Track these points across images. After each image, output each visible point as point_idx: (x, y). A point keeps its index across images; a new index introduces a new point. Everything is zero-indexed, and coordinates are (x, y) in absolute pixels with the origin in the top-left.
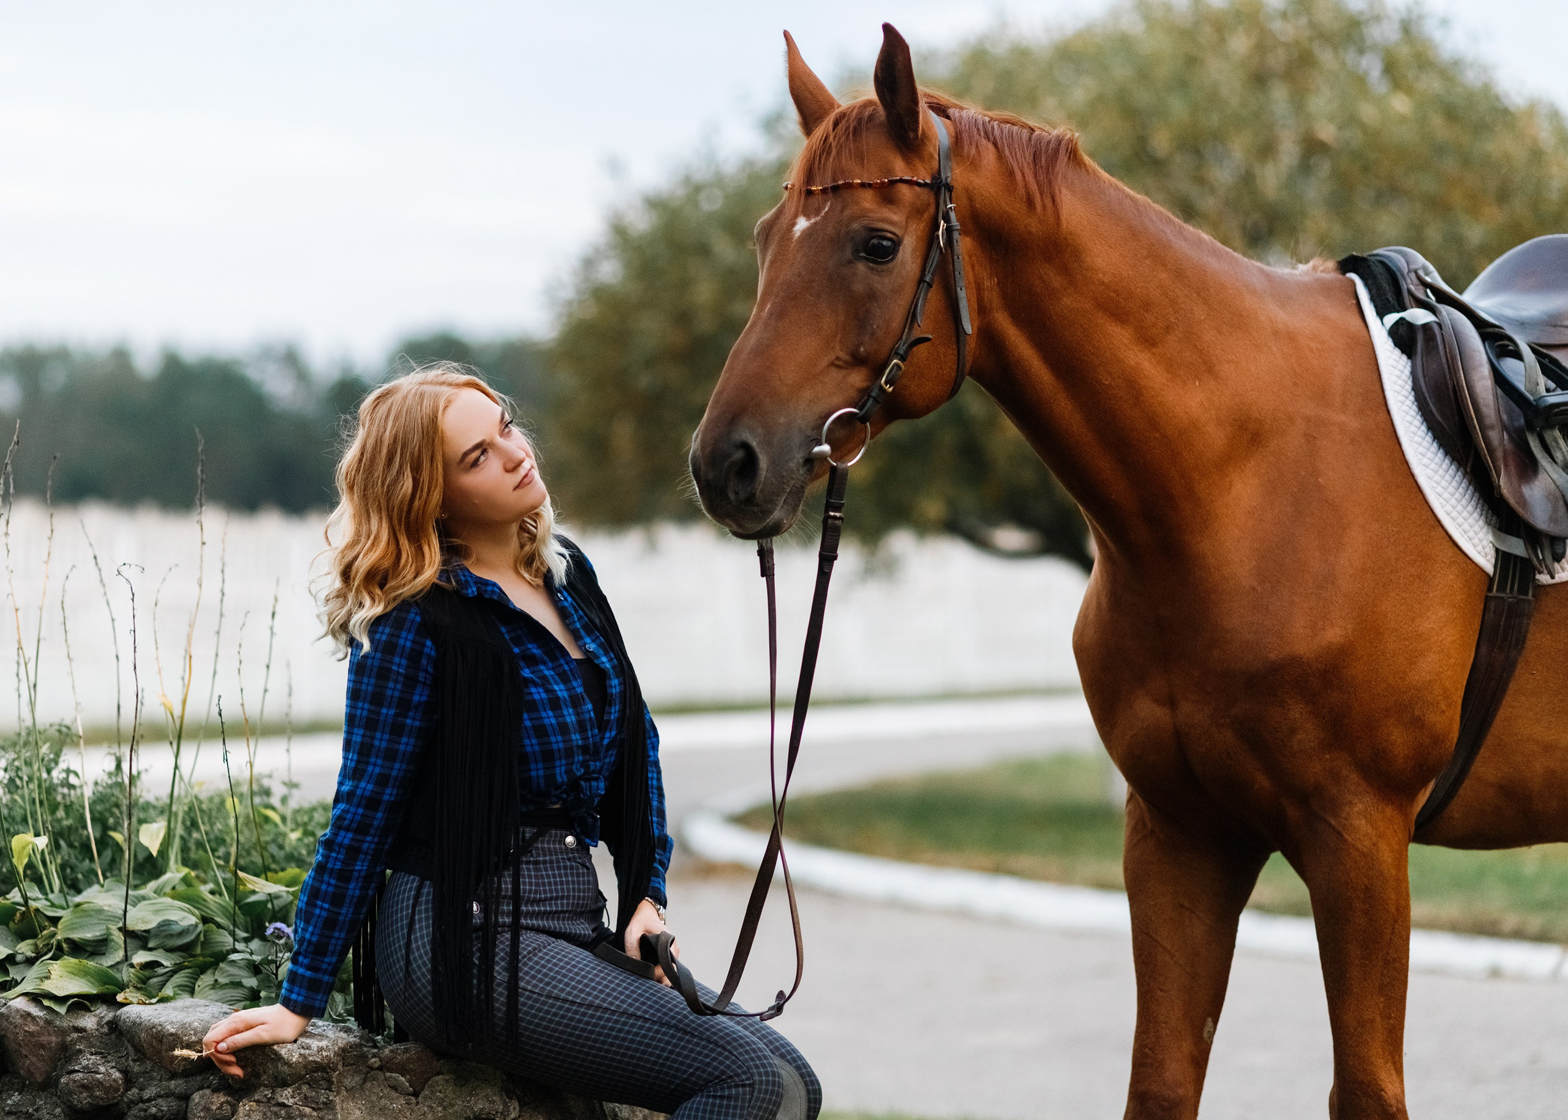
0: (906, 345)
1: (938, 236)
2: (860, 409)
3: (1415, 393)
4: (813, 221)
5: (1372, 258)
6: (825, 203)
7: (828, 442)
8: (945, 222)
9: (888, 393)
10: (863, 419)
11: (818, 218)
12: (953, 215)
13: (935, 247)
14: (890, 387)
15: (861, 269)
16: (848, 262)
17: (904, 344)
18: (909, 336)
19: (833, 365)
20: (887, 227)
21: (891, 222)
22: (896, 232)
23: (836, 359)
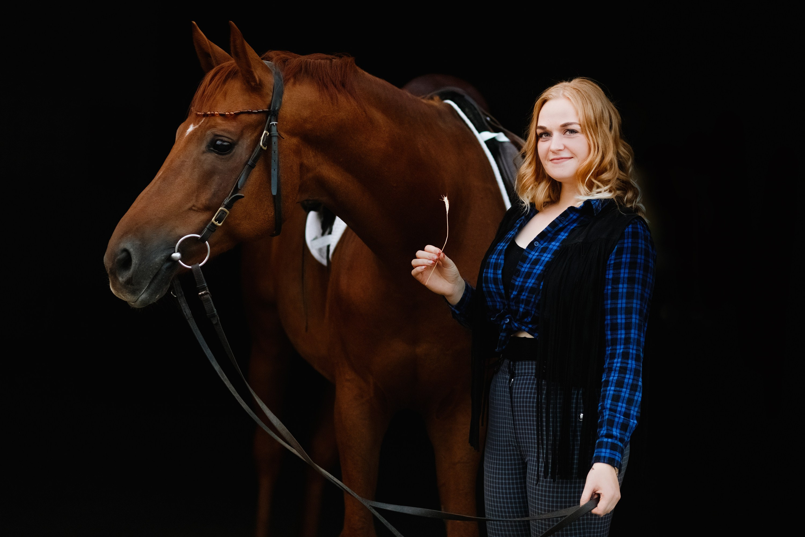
0: (230, 199)
2: (202, 236)
4: (196, 128)
8: (267, 132)
10: (202, 240)
11: (199, 127)
12: (274, 128)
15: (211, 157)
16: (204, 152)
17: (229, 199)
18: (231, 196)
19: (190, 209)
20: (226, 134)
21: (229, 132)
22: (232, 138)
23: (194, 206)
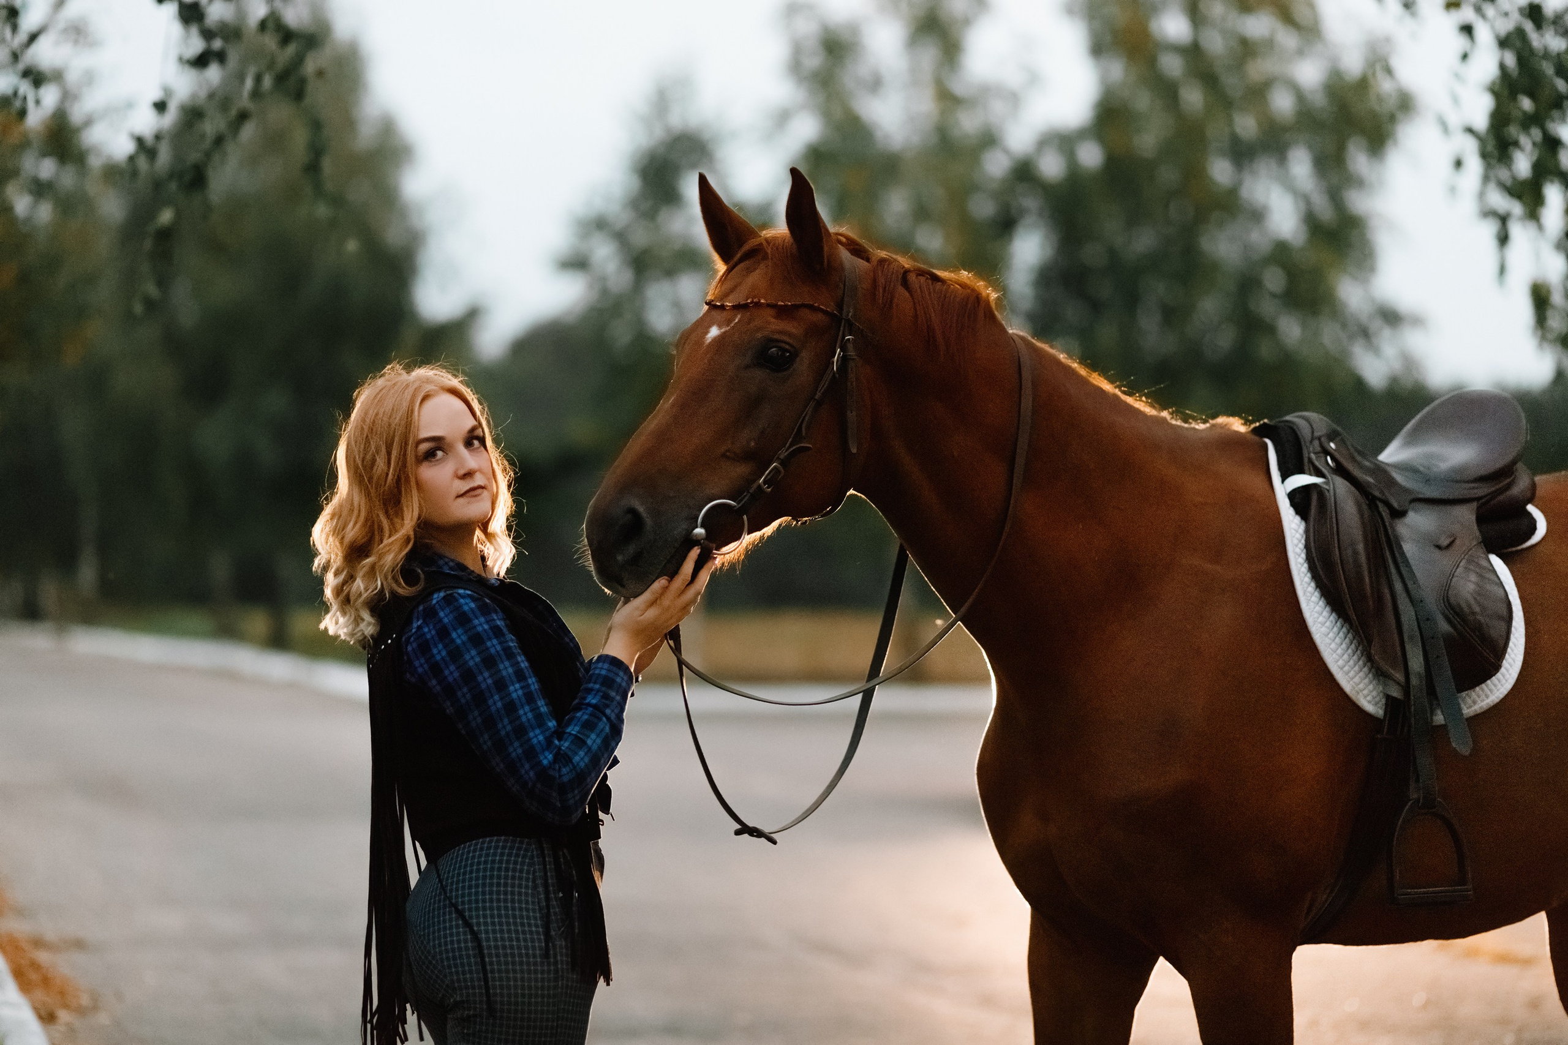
0: (788, 452)
1: (833, 362)
2: (738, 504)
3: (1307, 550)
4: (723, 330)
5: (1280, 424)
6: (736, 316)
7: (702, 526)
8: (841, 350)
9: (765, 492)
10: (740, 512)
11: (727, 328)
12: (850, 346)
13: (829, 371)
14: (768, 488)
15: (759, 374)
16: (747, 367)
17: (786, 451)
18: (791, 445)
19: (724, 455)
20: (786, 339)
21: (790, 335)
22: (795, 345)
23: (728, 451)
